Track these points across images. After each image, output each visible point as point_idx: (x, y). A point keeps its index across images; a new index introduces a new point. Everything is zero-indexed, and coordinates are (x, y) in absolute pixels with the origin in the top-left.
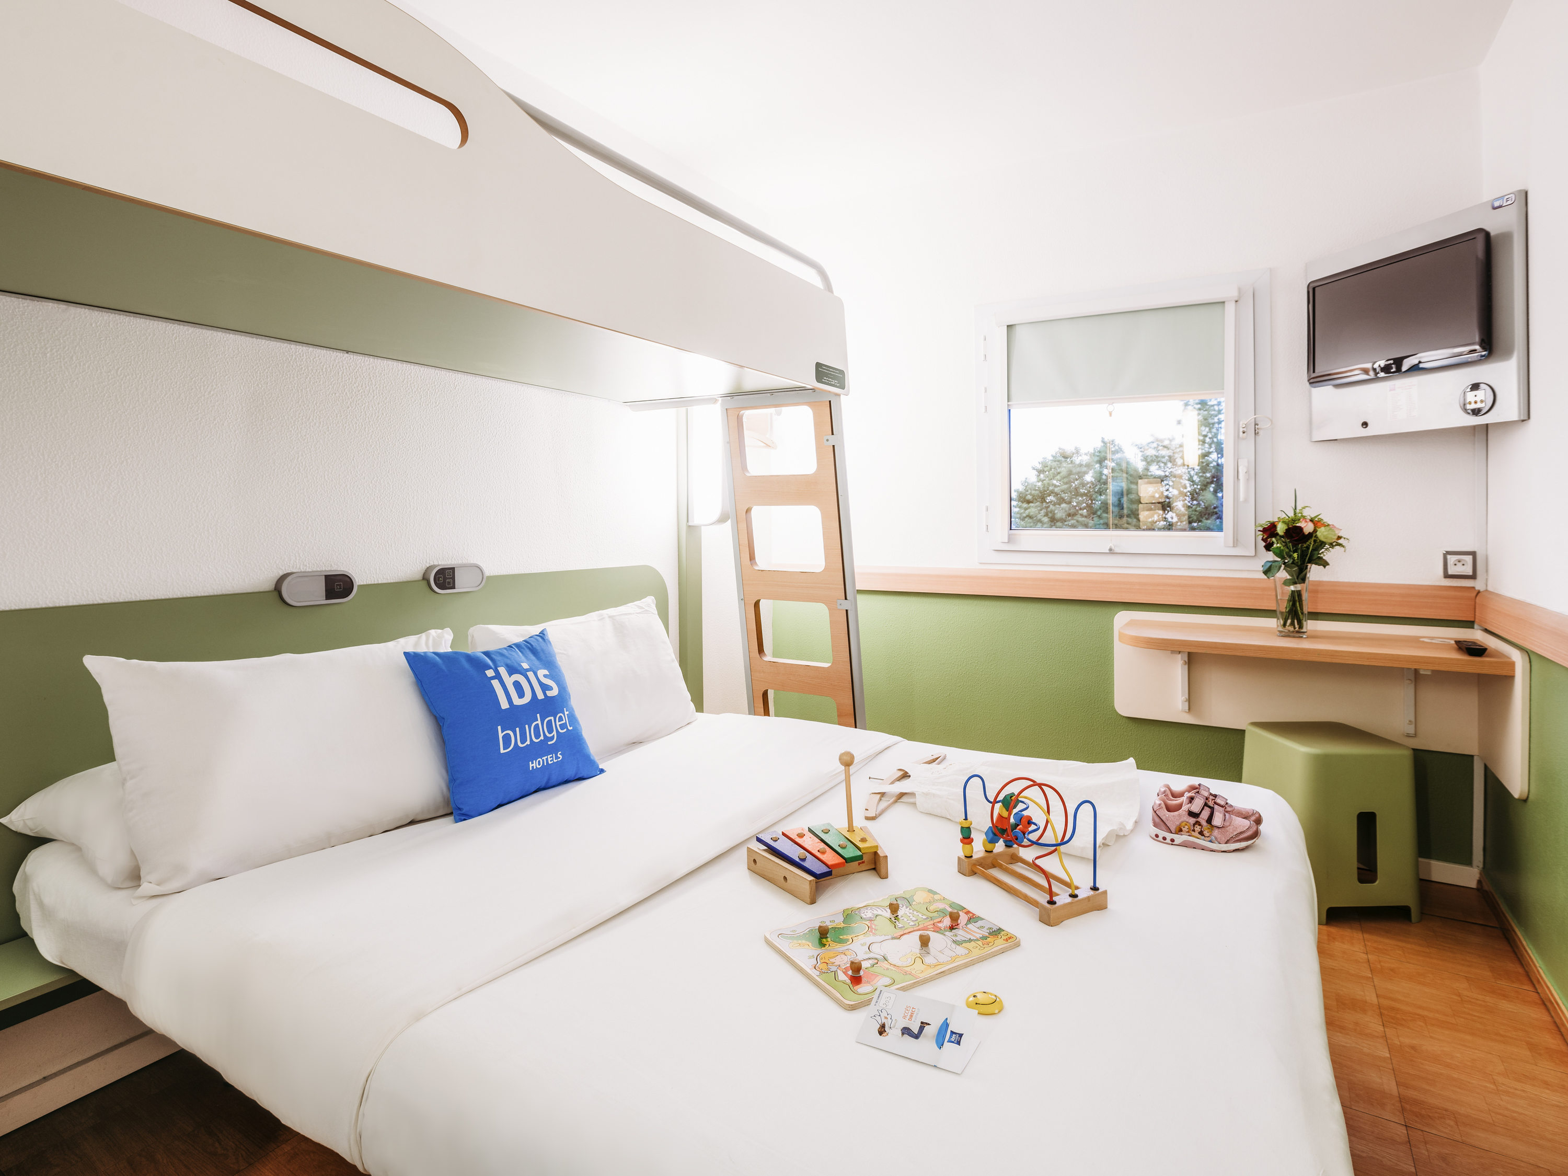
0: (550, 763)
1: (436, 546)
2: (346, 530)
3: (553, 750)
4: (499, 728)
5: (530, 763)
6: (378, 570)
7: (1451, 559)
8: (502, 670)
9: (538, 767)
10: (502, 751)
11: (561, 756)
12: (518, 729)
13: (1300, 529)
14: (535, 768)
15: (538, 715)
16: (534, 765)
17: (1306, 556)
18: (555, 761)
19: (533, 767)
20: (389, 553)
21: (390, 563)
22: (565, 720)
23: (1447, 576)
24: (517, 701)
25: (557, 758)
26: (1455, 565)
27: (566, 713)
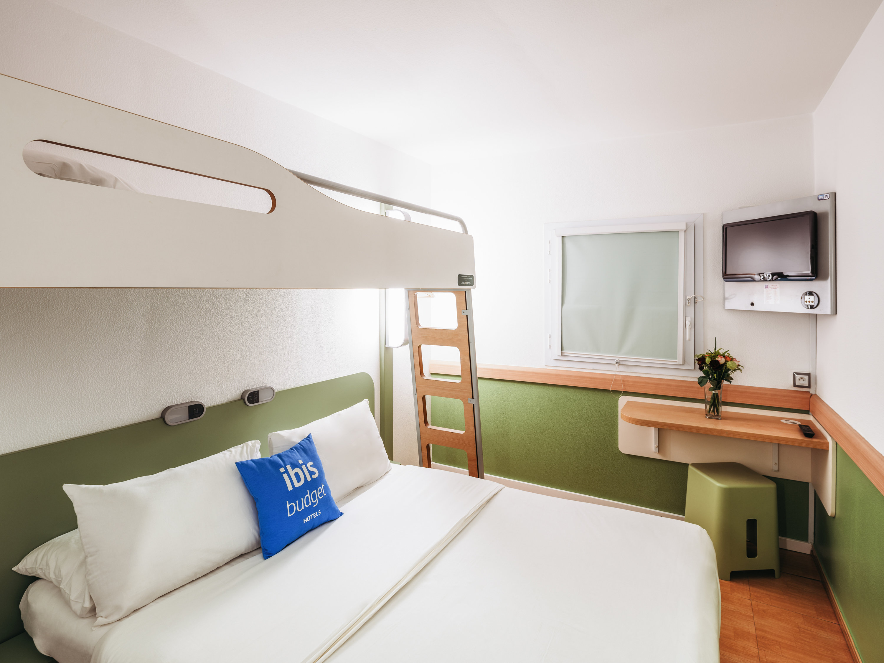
0: (314, 517)
1: (248, 379)
2: (200, 378)
3: (315, 510)
4: (287, 502)
5: (304, 519)
6: (217, 397)
7: (798, 377)
8: (289, 467)
9: (308, 521)
10: (289, 515)
11: (320, 512)
12: (297, 501)
13: (718, 362)
14: (306, 522)
15: (308, 491)
16: (306, 520)
17: (721, 375)
18: (317, 516)
19: (305, 521)
20: (223, 387)
21: (224, 392)
22: (323, 490)
23: (795, 385)
24: (297, 485)
25: (318, 513)
26: (800, 380)
27: (323, 486)
